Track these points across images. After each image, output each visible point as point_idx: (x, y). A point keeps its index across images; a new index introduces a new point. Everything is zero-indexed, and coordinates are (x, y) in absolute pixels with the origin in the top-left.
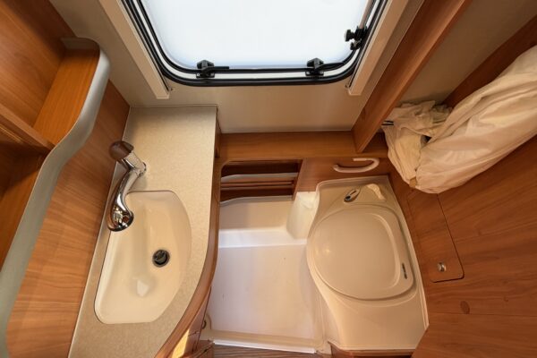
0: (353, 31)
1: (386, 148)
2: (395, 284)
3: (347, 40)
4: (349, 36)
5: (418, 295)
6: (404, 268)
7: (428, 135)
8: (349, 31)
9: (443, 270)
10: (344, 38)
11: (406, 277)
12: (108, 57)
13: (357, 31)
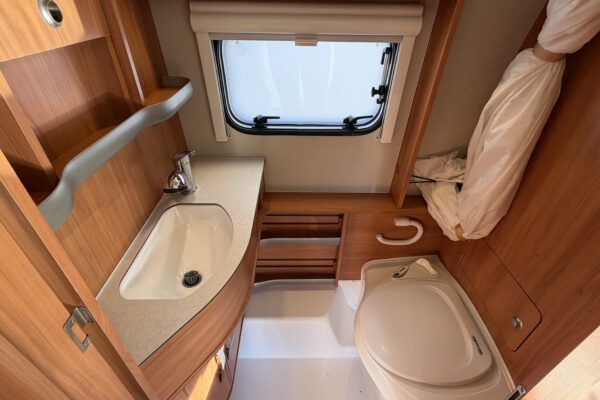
0: (377, 88)
1: (425, 204)
2: (470, 362)
3: (373, 95)
4: (374, 92)
5: (502, 376)
6: (475, 340)
7: (459, 181)
8: (373, 89)
9: (518, 325)
10: (370, 94)
11: (481, 352)
12: (194, 87)
13: (380, 87)
